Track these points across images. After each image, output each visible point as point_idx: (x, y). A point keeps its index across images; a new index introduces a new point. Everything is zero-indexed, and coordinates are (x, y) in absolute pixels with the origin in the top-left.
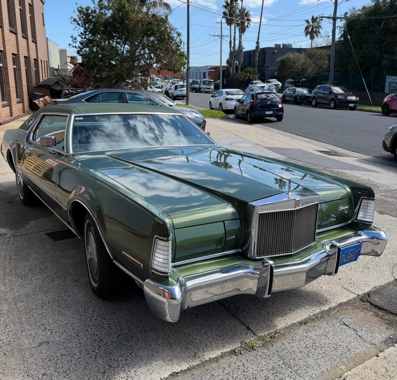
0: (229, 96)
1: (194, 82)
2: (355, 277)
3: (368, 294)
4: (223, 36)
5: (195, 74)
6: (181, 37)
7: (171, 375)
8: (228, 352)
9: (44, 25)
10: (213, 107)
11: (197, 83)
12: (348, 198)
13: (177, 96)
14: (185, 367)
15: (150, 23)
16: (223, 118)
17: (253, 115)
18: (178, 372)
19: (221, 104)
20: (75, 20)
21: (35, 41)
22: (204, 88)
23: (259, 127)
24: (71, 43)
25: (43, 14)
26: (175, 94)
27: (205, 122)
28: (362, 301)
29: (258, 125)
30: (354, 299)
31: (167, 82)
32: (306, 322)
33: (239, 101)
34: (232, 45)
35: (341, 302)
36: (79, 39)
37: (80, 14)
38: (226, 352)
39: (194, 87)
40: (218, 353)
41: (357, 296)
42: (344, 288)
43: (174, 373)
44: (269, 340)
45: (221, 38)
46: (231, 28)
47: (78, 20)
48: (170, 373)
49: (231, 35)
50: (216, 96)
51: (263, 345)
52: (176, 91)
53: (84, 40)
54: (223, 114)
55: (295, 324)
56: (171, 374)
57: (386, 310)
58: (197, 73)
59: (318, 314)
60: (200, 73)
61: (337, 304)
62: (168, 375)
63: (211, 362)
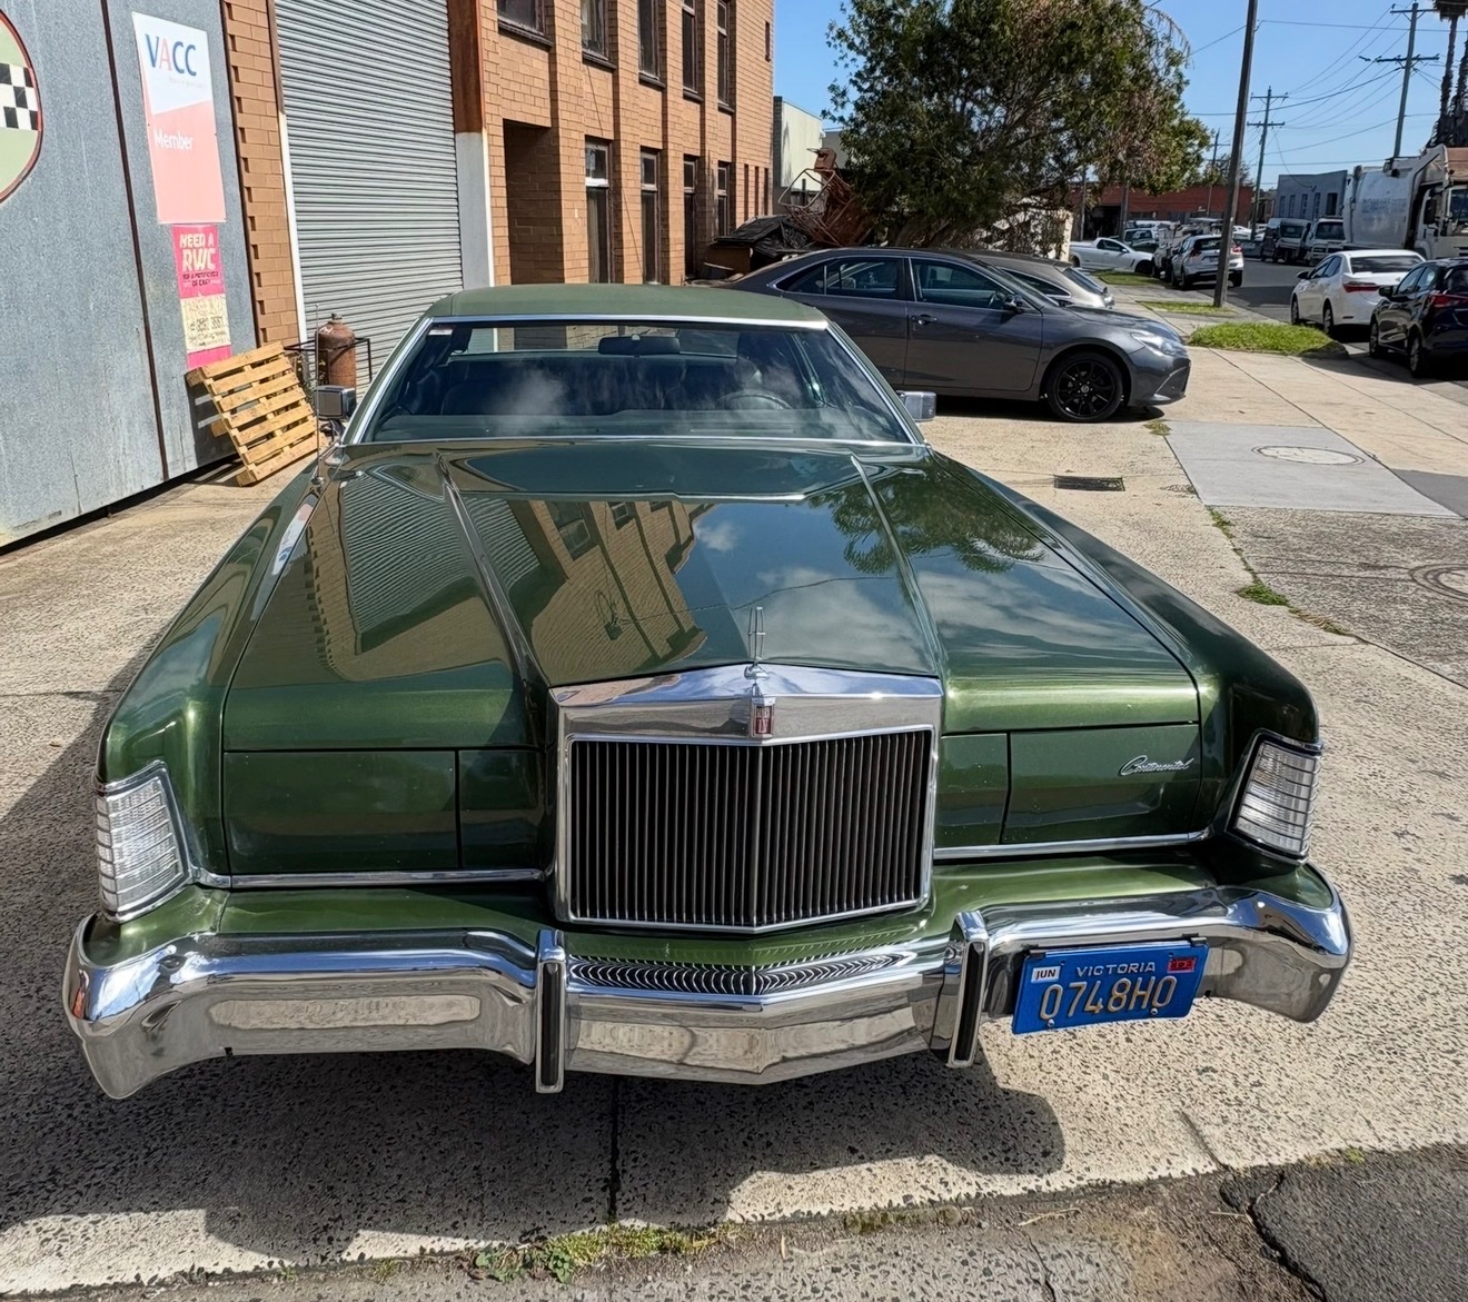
0: (1366, 277)
1: (1284, 230)
2: (1286, 1082)
3: (1282, 1177)
4: (1418, 59)
5: (1298, 199)
6: (1181, 67)
7: (183, 1274)
8: (449, 1253)
9: (767, 59)
10: (1303, 314)
11: (1297, 232)
12: (1199, 722)
13: (1198, 276)
14: (249, 1261)
15: (1073, 26)
16: (1314, 357)
17: (1430, 347)
18: (213, 1274)
19: (1327, 305)
20: (841, 34)
21: (729, 109)
22: (1317, 250)
23: (1445, 395)
24: (830, 107)
25: (767, 24)
26: (1191, 271)
27: (1183, 365)
28: (1226, 1199)
29: (1447, 386)
30: (1193, 1183)
31: (1172, 227)
32: (878, 1221)
33: (1387, 292)
34: (1453, 93)
35: (1109, 1177)
36: (854, 95)
37: (860, 16)
38: (442, 1253)
39: (1286, 245)
40: (411, 1244)
41: (1212, 1168)
42: (1186, 1118)
43: (201, 1270)
44: (652, 1253)
45: (1407, 68)
46: (1454, 27)
47: (850, 32)
48: (186, 1268)
49: (1450, 55)
50: (1317, 277)
51: (609, 1270)
52: (1197, 258)
53: (868, 95)
54: (1321, 339)
55: (819, 1218)
56: (187, 1271)
57: (1307, 1278)
58: (1305, 196)
59: (957, 1202)
60: (1318, 195)
61: (1084, 1183)
62: (172, 1273)
63: (360, 1271)
